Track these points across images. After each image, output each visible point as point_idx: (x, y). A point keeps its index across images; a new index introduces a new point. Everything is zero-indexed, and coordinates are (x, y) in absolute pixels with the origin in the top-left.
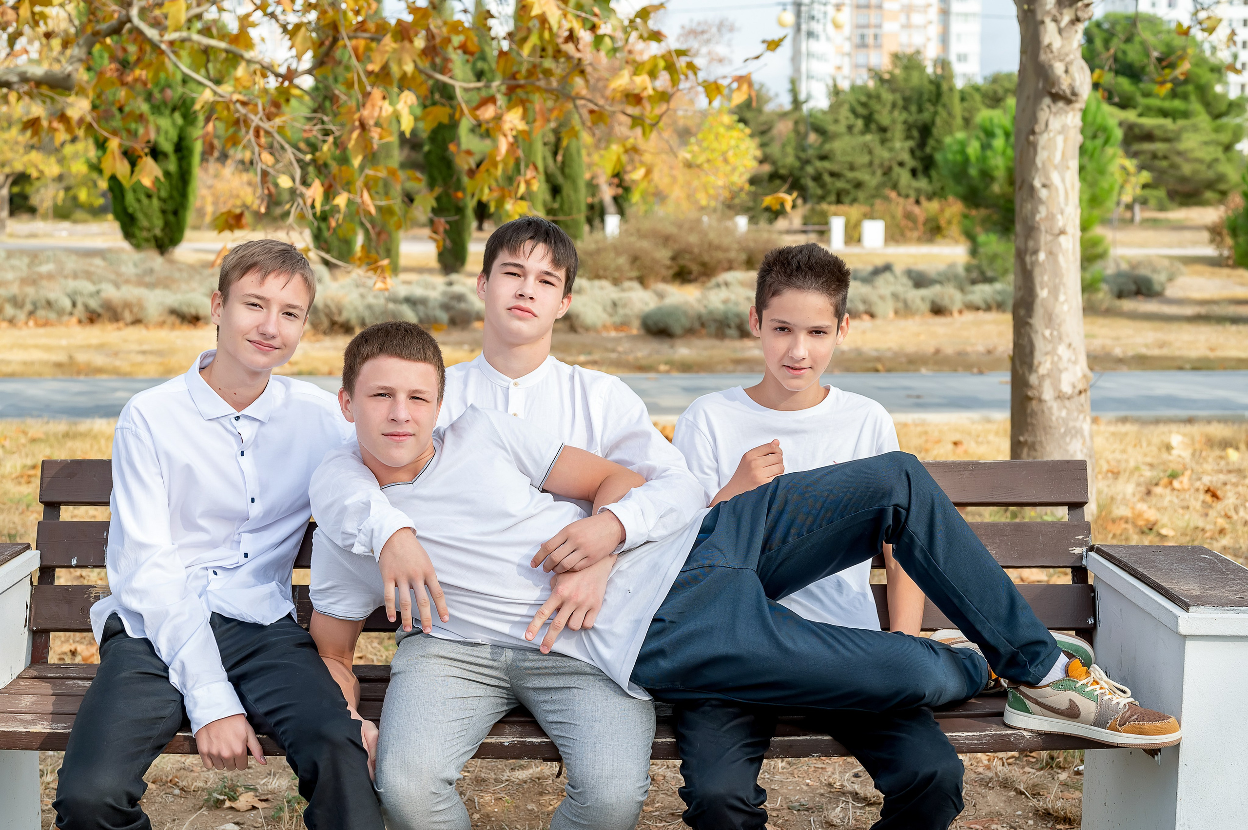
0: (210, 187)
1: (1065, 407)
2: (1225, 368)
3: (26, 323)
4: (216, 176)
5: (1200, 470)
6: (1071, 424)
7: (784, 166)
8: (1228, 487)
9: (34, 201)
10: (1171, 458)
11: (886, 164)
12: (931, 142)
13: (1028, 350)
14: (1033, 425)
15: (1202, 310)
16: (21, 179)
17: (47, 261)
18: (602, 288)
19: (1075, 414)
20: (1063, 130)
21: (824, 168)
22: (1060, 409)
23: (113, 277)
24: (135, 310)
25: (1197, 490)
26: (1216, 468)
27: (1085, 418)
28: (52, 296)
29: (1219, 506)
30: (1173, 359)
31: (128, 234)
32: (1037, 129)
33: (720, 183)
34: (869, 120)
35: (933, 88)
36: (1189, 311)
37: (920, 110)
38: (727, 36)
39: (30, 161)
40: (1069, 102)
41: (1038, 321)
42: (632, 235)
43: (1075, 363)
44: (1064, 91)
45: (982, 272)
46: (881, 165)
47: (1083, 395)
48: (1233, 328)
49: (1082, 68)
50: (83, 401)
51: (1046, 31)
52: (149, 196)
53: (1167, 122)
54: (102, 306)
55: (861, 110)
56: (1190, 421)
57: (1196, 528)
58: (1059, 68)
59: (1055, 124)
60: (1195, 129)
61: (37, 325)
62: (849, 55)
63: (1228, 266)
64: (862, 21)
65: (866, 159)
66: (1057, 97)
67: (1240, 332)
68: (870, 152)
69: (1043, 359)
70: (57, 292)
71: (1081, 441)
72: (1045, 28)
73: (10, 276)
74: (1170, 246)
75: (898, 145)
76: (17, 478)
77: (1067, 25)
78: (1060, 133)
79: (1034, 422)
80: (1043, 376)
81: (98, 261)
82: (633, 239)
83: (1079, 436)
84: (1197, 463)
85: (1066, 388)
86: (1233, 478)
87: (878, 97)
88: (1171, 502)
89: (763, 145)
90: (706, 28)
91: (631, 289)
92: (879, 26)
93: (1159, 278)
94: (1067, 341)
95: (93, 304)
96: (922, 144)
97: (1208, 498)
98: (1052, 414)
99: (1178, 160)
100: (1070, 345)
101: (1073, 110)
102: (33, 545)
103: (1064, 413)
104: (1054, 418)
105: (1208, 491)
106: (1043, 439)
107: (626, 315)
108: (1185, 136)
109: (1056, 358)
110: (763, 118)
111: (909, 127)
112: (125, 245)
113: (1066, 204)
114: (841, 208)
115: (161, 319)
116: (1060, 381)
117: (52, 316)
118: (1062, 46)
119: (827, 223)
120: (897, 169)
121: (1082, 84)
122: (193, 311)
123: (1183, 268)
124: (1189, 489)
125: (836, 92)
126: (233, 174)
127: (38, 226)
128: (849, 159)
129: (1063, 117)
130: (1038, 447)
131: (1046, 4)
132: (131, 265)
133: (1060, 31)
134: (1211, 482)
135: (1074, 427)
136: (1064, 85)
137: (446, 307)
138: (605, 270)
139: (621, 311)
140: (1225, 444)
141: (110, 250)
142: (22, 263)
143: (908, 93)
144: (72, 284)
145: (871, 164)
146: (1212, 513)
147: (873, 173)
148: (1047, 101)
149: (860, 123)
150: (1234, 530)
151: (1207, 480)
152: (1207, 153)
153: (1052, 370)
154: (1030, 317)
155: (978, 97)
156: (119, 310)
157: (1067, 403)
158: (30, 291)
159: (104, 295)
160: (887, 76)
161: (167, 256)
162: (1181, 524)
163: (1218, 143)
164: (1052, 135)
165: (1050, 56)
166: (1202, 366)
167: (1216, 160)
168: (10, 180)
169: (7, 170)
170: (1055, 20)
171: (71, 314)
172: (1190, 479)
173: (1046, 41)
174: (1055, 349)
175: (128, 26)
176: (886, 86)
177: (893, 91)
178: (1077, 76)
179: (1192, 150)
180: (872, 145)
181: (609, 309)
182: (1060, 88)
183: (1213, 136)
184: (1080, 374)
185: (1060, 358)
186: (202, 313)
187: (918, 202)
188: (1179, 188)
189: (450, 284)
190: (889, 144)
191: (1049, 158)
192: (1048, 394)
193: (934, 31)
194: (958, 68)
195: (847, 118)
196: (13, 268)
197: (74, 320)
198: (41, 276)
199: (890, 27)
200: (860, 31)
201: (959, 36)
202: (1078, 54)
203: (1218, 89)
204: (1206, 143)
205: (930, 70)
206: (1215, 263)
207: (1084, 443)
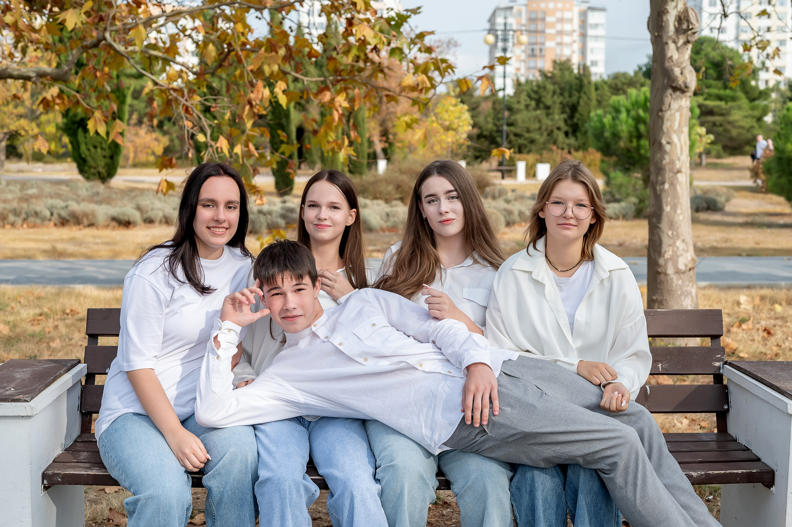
0: (132, 142)
1: (681, 278)
2: (767, 255)
3: (22, 226)
4: (137, 134)
5: (759, 317)
6: (685, 289)
7: (486, 130)
8: (777, 328)
9: (21, 149)
10: (740, 310)
11: (550, 128)
12: (577, 115)
13: (658, 243)
14: (661, 289)
15: (750, 219)
16: (13, 136)
17: (32, 187)
18: (378, 205)
19: (687, 283)
20: (680, 109)
21: (511, 131)
22: (678, 280)
23: (74, 197)
24: (90, 217)
25: (758, 330)
26: (768, 316)
27: (693, 285)
28: (38, 209)
29: (773, 339)
30: (734, 249)
31: (82, 171)
32: (664, 108)
33: (450, 140)
34: (539, 101)
35: (578, 82)
36: (740, 220)
37: (570, 96)
38: (453, 49)
39: (20, 125)
40: (683, 92)
41: (664, 225)
42: (396, 172)
43: (687, 251)
44: (680, 85)
45: (613, 196)
46: (546, 129)
47: (692, 271)
48: (769, 230)
49: (691, 71)
50: (67, 274)
51: (669, 49)
52: (95, 147)
53: (722, 104)
54: (69, 215)
55: (533, 95)
56: (749, 287)
57: (761, 353)
58: (677, 71)
59: (675, 105)
60: (740, 108)
61: (29, 227)
62: (524, 61)
63: (762, 192)
64: (533, 40)
65: (537, 125)
66: (676, 89)
67: (773, 233)
68: (540, 121)
69: (667, 249)
70: (41, 207)
71: (690, 299)
72: (668, 47)
73: (10, 196)
74: (725, 180)
75: (557, 117)
76: (31, 321)
77: (682, 45)
78: (677, 111)
79: (662, 287)
80: (667, 259)
81: (64, 188)
82: (397, 175)
83: (689, 296)
84: (757, 313)
85: (682, 267)
86: (779, 322)
87: (545, 88)
88: (743, 336)
89: (473, 117)
90: (440, 44)
91: (396, 206)
92: (543, 44)
93: (721, 199)
94: (682, 238)
95: (64, 214)
96: (571, 117)
97: (765, 334)
98: (673, 283)
99: (729, 127)
100: (684, 241)
101: (686, 97)
102: (83, 361)
103: (680, 282)
104: (674, 285)
105: (765, 330)
106: (668, 298)
107: (395, 222)
108: (733, 112)
109: (675, 249)
110: (473, 100)
111: (563, 106)
112: (80, 177)
113: (682, 154)
114: (522, 156)
115: (106, 223)
116: (677, 262)
117: (38, 221)
118: (679, 58)
119: (514, 165)
120: (556, 132)
121: (691, 81)
122: (126, 219)
123: (735, 194)
124: (753, 329)
125: (518, 85)
126: (146, 133)
127: (23, 165)
128: (526, 125)
129: (680, 101)
130: (664, 303)
131: (669, 32)
132: (84, 190)
133: (678, 49)
134: (766, 324)
135: (686, 291)
136: (681, 82)
137: (283, 216)
138: (380, 194)
139: (392, 219)
140: (774, 301)
141: (71, 181)
142: (16, 188)
143: (563, 85)
144: (50, 202)
145: (540, 128)
146: (769, 344)
147: (542, 134)
148: (670, 91)
149: (533, 103)
150: (784, 353)
151: (763, 323)
152: (747, 123)
153: (673, 255)
154: (660, 223)
155: (606, 88)
156: (80, 218)
157: (682, 276)
158: (24, 205)
159: (70, 208)
160: (549, 75)
161: (106, 184)
162: (752, 350)
163: (753, 117)
164: (672, 112)
165: (672, 64)
166: (753, 253)
167: (752, 127)
168: (7, 137)
169: (6, 130)
170: (674, 42)
171: (50, 220)
172: (753, 322)
173: (669, 54)
174: (674, 243)
175: (104, 42)
176: (549, 80)
177: (554, 83)
178: (688, 76)
179: (737, 121)
180: (540, 117)
181: (384, 218)
182: (678, 84)
183: (750, 112)
184: (690, 258)
185: (678, 248)
186: (132, 219)
187: (569, 152)
188: (729, 144)
189: (284, 202)
190: (551, 117)
191: (671, 126)
192: (670, 270)
193: (576, 47)
194: (593, 70)
195: (525, 100)
196: (11, 191)
197: (52, 224)
198: (31, 196)
199: (550, 44)
200: (531, 47)
201: (592, 50)
202: (688, 63)
203: (753, 83)
204: (746, 117)
205: (576, 71)
206: (754, 190)
207: (692, 301)
